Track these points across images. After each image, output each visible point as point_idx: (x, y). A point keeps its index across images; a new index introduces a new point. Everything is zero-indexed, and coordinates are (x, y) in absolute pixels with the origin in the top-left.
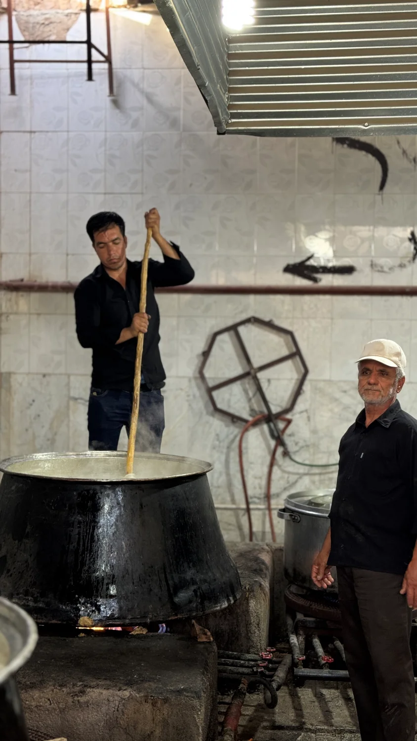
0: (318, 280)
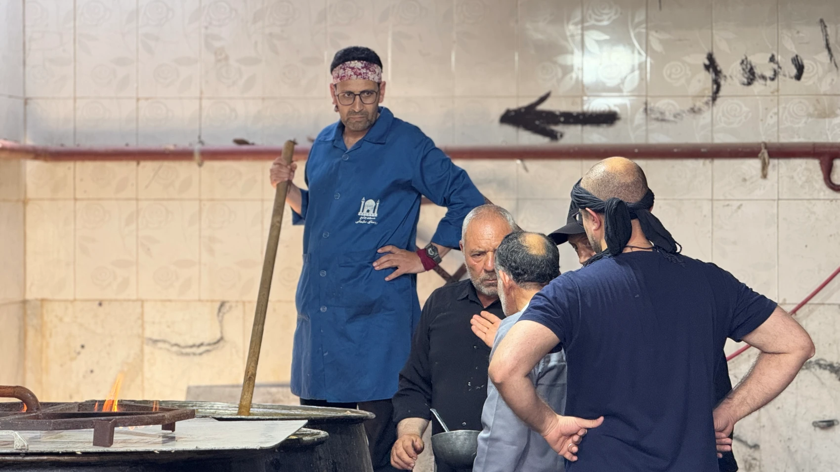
0: (559, 135)
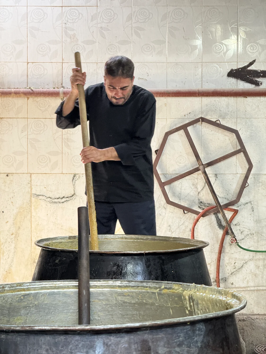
0: (260, 83)
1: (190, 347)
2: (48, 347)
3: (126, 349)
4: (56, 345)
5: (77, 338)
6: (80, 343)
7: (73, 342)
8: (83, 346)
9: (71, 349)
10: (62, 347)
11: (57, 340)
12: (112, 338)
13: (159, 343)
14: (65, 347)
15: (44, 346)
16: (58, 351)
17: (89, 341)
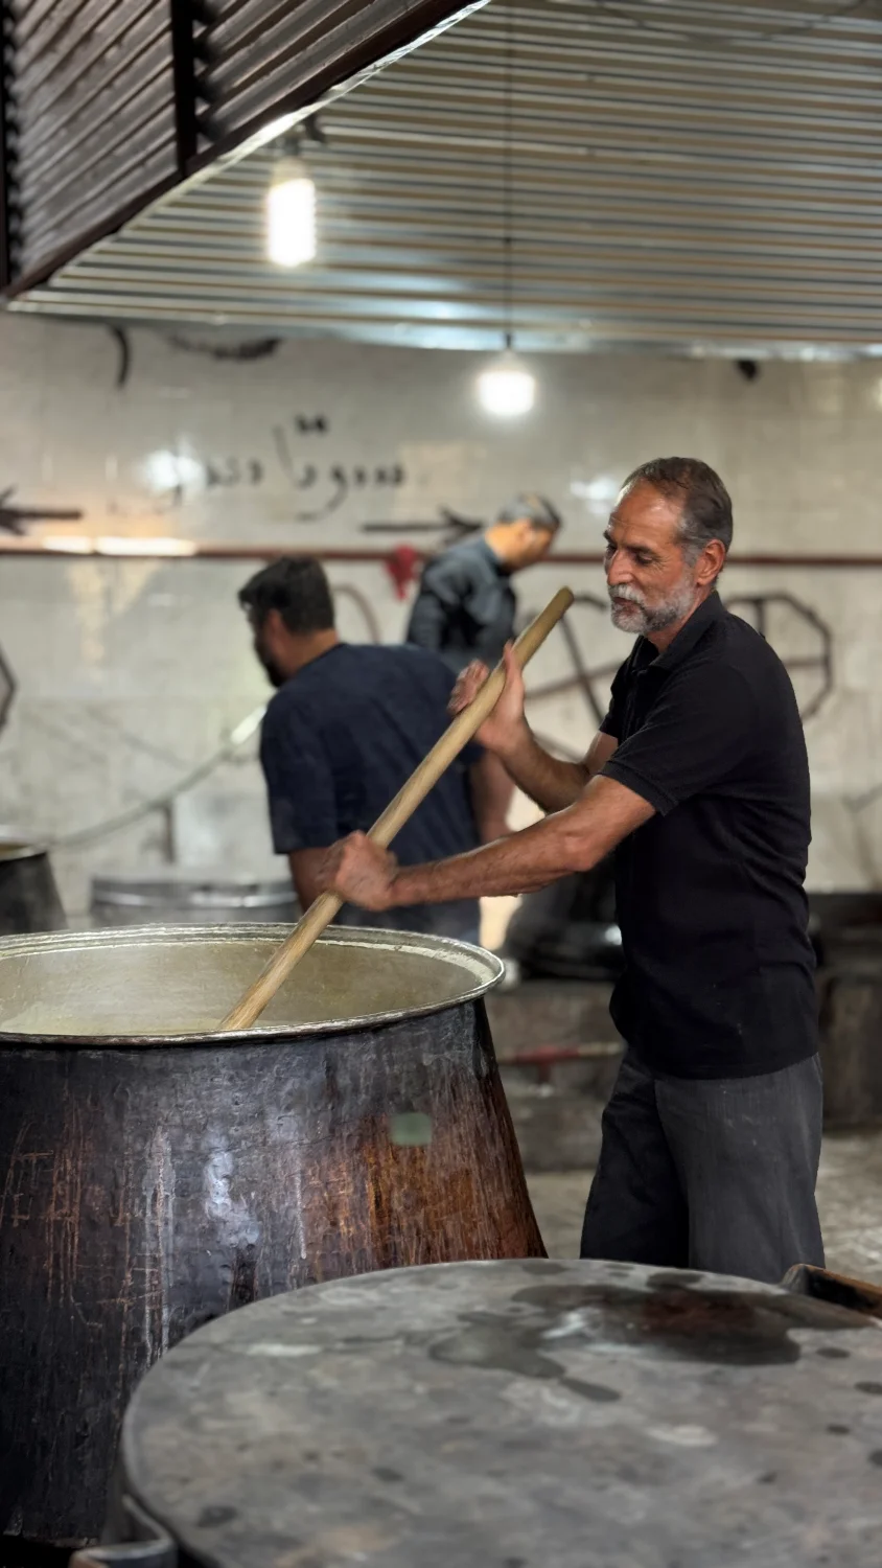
0: (25, 533)
1: (461, 1049)
2: (232, 1072)
3: (374, 1062)
4: (247, 1065)
5: (287, 1049)
6: (294, 1058)
7: (280, 1058)
8: (300, 1064)
9: (278, 1072)
10: (261, 1070)
11: (249, 1057)
12: (351, 1044)
13: (422, 1046)
14: (265, 1070)
15: (223, 1071)
16: (254, 1079)
17: (311, 1054)
